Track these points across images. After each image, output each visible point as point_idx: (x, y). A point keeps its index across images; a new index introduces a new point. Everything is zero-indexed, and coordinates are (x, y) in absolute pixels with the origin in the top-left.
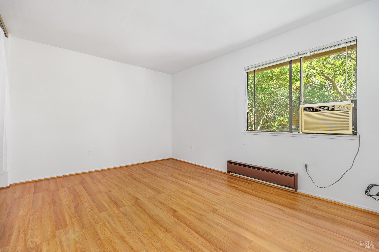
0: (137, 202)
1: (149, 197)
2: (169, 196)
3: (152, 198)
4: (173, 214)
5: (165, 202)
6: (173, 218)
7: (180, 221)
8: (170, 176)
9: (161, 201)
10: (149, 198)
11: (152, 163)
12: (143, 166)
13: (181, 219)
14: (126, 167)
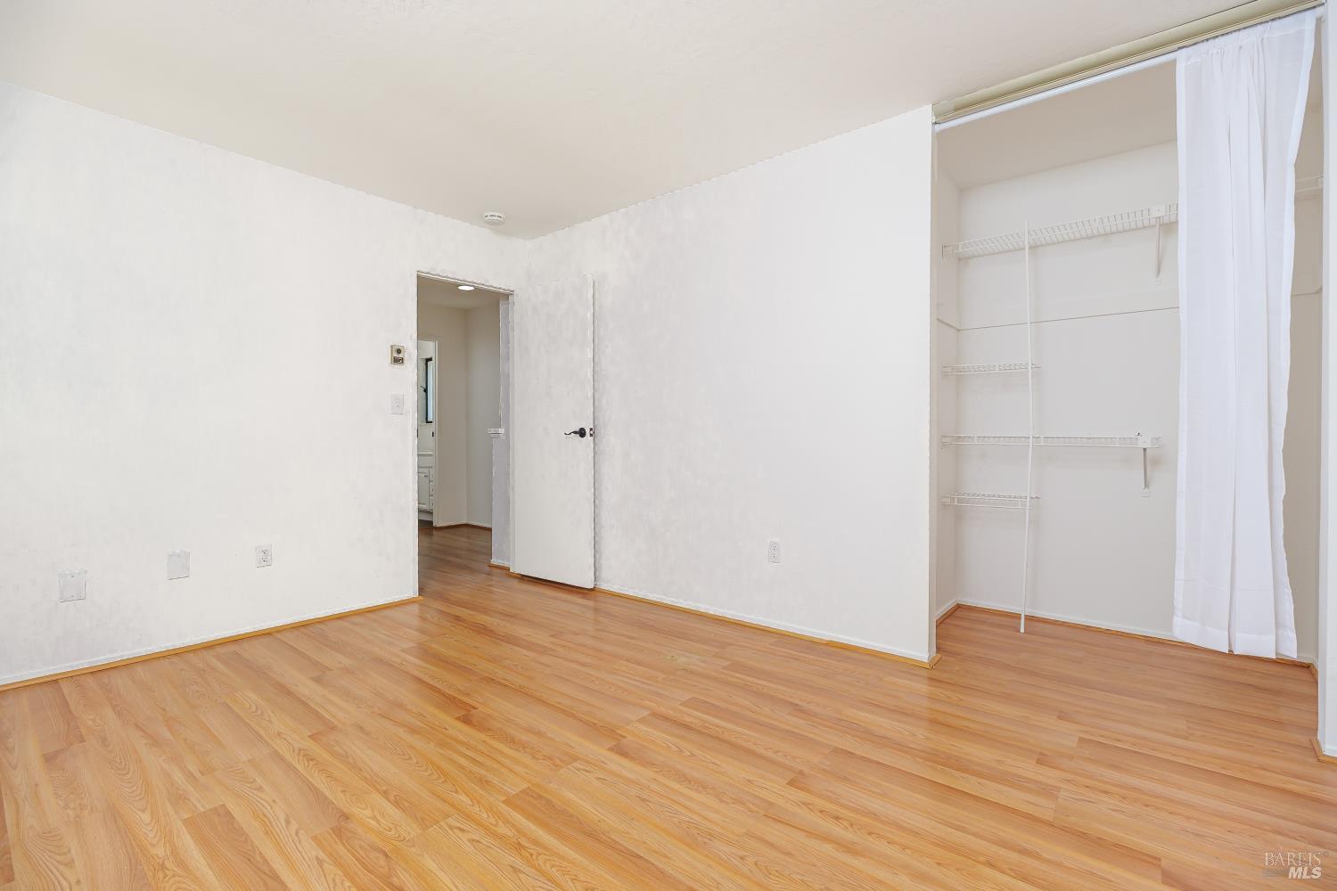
1: (576, 764)
3: (558, 762)
4: (474, 711)
6: (474, 704)
9: (517, 750)
10: (575, 759)
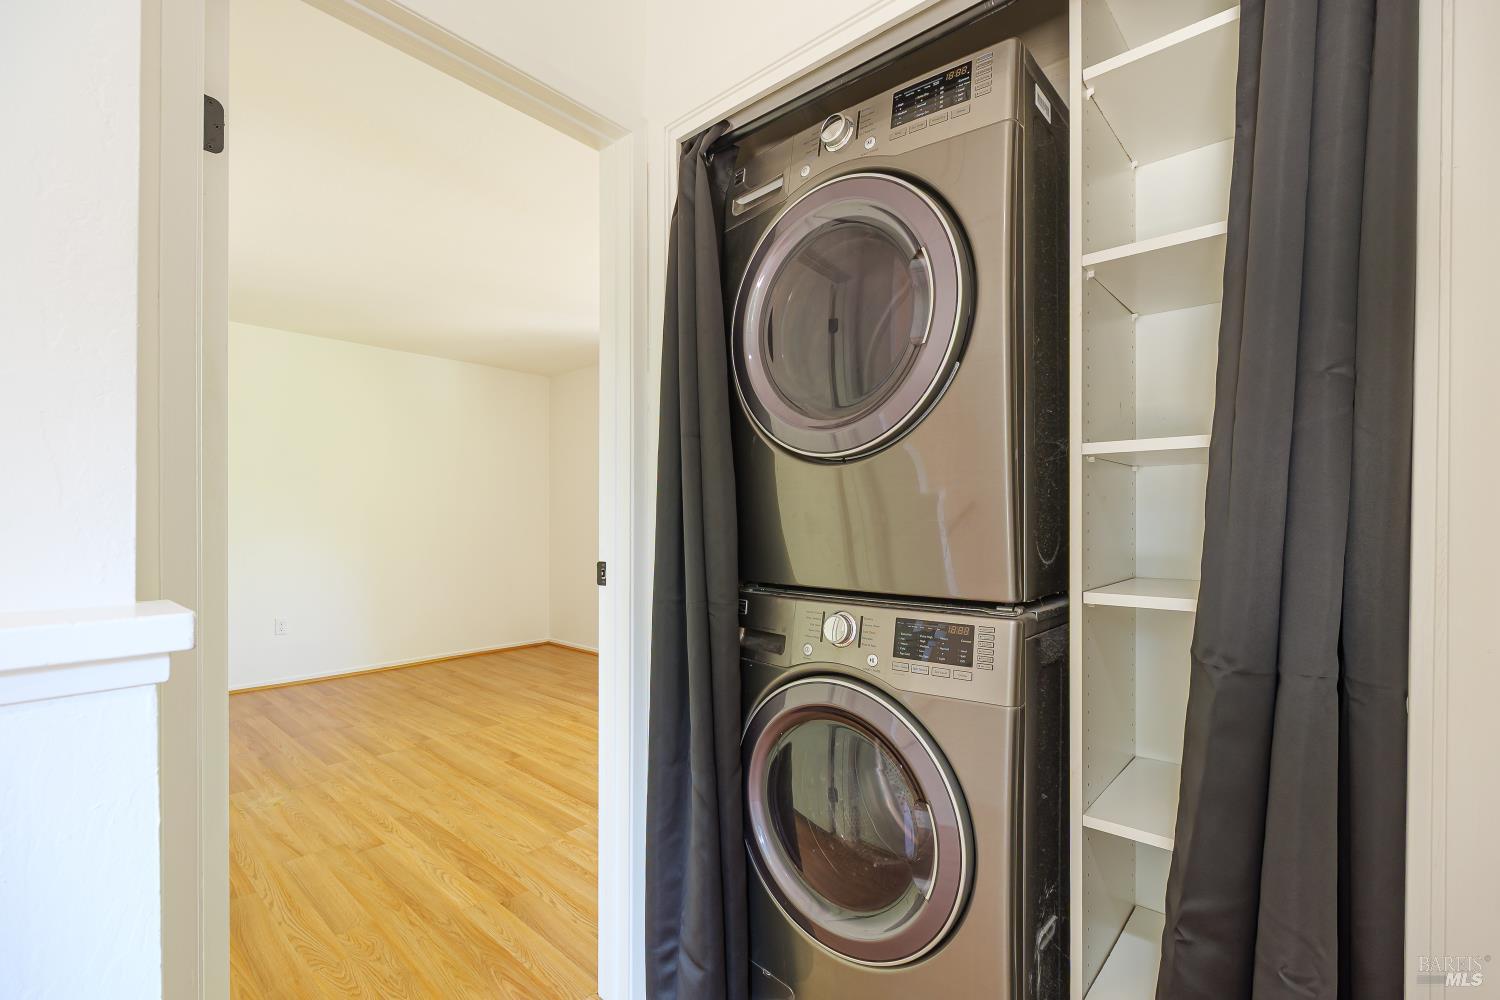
0: (422, 743)
2: (508, 729)
5: (495, 741)
7: (522, 770)
8: (529, 689)
11: (481, 658)
12: (451, 666)
13: (527, 768)
14: (396, 669)
